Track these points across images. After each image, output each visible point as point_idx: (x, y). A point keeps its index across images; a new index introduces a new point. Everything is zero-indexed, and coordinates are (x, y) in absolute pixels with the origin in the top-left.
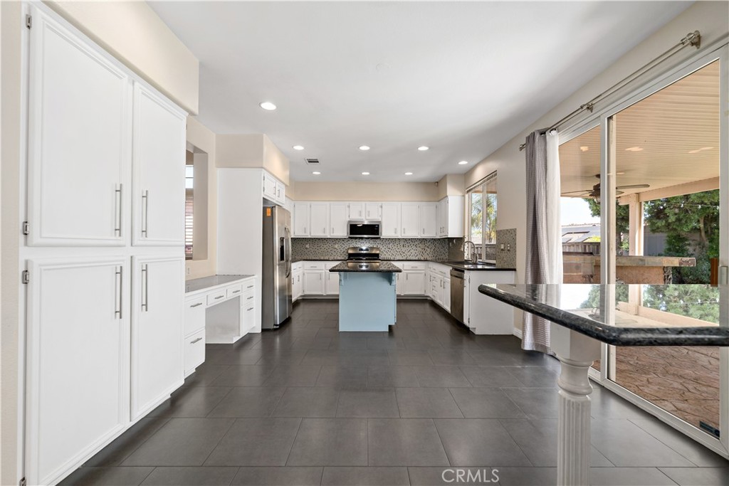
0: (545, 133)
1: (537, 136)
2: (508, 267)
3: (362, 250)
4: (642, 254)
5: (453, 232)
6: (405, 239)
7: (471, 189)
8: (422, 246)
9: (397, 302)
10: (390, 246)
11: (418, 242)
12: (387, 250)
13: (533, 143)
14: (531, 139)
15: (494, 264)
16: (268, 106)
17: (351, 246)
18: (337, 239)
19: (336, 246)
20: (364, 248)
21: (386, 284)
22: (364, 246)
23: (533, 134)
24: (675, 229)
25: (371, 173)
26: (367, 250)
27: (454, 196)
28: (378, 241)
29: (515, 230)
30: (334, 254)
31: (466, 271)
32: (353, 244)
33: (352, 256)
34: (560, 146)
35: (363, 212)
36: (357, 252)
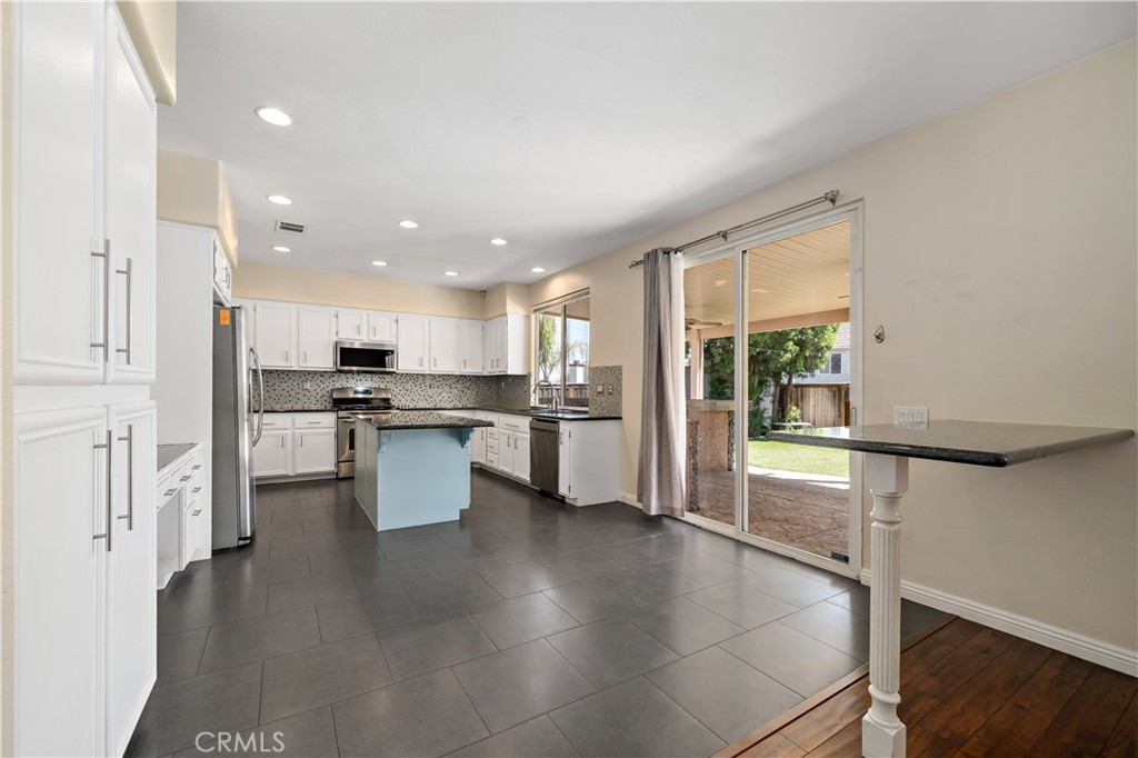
0: (668, 253)
1: (660, 254)
2: (608, 415)
3: (356, 392)
4: (702, 398)
5: (514, 367)
6: (434, 376)
7: (543, 308)
8: (460, 386)
10: (408, 386)
11: (454, 380)
12: (402, 392)
13: (654, 263)
14: (652, 257)
15: (586, 412)
16: (274, 116)
17: (338, 386)
18: (309, 373)
19: (307, 386)
20: (360, 389)
21: (455, 445)
22: (359, 385)
23: (655, 252)
24: (718, 370)
25: (388, 264)
26: (366, 392)
27: (515, 315)
28: (388, 378)
29: (620, 368)
30: (305, 399)
31: (561, 422)
32: (341, 382)
33: (341, 404)
34: (686, 271)
35: (364, 328)
36: (351, 395)
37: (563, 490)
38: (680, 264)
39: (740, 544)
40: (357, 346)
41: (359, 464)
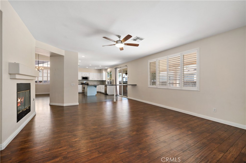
5: (104, 79)
8: (98, 82)
9: (97, 92)
12: (90, 82)
13: (116, 69)
18: (79, 80)
20: (85, 82)
21: (95, 88)
27: (104, 73)
28: (88, 81)
31: (107, 86)
32: (82, 81)
33: (82, 84)
34: (119, 70)
35: (85, 75)
36: (83, 83)
37: (107, 93)
38: (118, 69)
39: (122, 97)
40: (84, 77)
41: (85, 91)
